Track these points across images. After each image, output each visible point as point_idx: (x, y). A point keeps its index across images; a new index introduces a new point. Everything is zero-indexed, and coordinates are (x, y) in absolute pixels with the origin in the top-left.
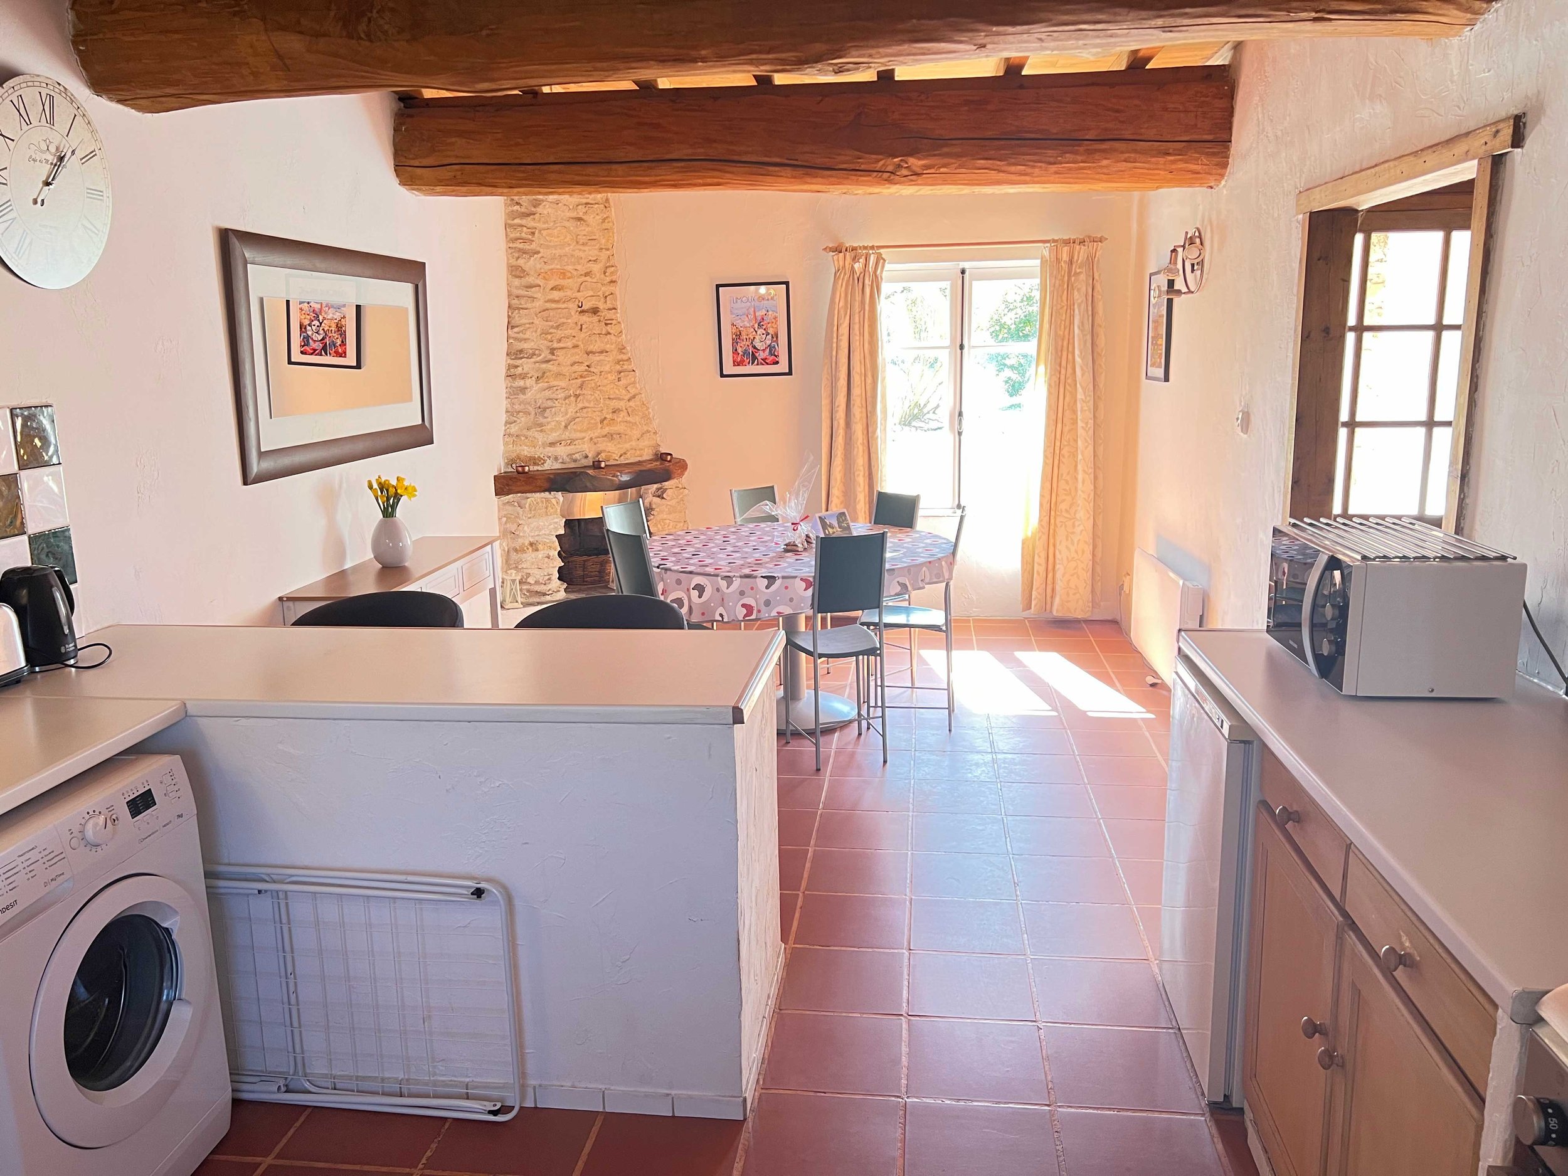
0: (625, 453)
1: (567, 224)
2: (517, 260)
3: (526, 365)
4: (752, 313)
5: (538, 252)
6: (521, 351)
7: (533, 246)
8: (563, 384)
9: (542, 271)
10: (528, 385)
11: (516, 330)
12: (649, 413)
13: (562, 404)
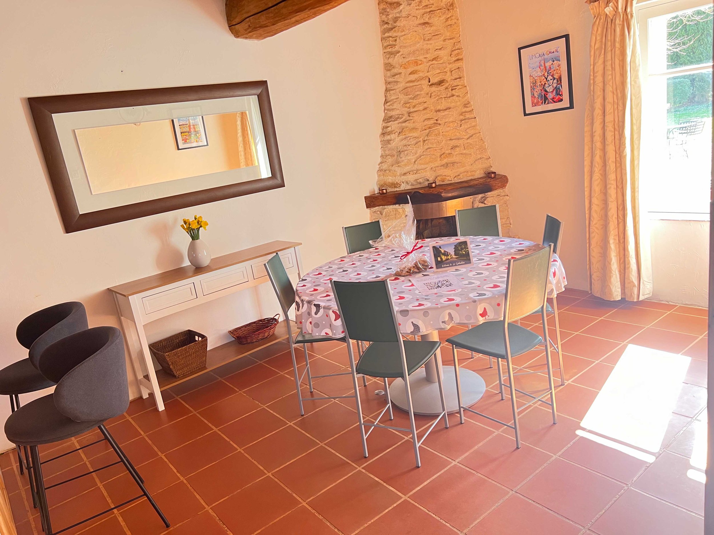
0: (459, 175)
1: (416, 29)
2: (388, 60)
3: (394, 126)
4: (543, 65)
5: (399, 52)
6: (391, 117)
7: (397, 48)
8: (415, 134)
9: (403, 63)
10: (393, 138)
11: (388, 104)
12: (485, 145)
13: (413, 148)
